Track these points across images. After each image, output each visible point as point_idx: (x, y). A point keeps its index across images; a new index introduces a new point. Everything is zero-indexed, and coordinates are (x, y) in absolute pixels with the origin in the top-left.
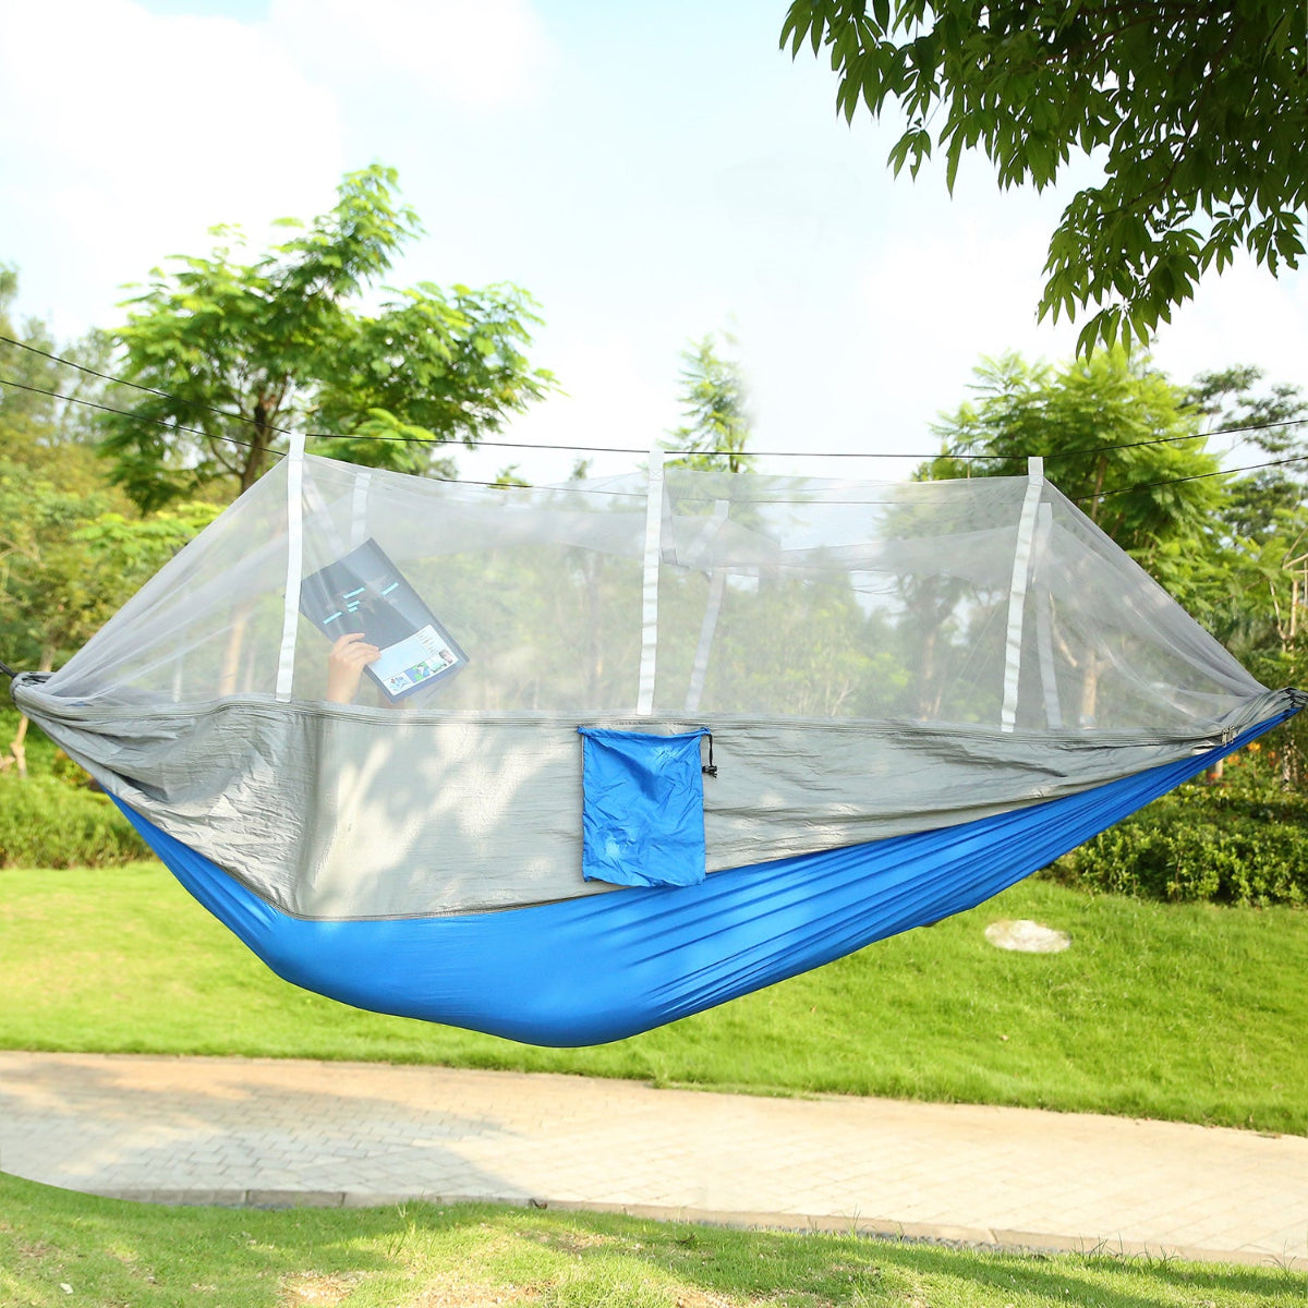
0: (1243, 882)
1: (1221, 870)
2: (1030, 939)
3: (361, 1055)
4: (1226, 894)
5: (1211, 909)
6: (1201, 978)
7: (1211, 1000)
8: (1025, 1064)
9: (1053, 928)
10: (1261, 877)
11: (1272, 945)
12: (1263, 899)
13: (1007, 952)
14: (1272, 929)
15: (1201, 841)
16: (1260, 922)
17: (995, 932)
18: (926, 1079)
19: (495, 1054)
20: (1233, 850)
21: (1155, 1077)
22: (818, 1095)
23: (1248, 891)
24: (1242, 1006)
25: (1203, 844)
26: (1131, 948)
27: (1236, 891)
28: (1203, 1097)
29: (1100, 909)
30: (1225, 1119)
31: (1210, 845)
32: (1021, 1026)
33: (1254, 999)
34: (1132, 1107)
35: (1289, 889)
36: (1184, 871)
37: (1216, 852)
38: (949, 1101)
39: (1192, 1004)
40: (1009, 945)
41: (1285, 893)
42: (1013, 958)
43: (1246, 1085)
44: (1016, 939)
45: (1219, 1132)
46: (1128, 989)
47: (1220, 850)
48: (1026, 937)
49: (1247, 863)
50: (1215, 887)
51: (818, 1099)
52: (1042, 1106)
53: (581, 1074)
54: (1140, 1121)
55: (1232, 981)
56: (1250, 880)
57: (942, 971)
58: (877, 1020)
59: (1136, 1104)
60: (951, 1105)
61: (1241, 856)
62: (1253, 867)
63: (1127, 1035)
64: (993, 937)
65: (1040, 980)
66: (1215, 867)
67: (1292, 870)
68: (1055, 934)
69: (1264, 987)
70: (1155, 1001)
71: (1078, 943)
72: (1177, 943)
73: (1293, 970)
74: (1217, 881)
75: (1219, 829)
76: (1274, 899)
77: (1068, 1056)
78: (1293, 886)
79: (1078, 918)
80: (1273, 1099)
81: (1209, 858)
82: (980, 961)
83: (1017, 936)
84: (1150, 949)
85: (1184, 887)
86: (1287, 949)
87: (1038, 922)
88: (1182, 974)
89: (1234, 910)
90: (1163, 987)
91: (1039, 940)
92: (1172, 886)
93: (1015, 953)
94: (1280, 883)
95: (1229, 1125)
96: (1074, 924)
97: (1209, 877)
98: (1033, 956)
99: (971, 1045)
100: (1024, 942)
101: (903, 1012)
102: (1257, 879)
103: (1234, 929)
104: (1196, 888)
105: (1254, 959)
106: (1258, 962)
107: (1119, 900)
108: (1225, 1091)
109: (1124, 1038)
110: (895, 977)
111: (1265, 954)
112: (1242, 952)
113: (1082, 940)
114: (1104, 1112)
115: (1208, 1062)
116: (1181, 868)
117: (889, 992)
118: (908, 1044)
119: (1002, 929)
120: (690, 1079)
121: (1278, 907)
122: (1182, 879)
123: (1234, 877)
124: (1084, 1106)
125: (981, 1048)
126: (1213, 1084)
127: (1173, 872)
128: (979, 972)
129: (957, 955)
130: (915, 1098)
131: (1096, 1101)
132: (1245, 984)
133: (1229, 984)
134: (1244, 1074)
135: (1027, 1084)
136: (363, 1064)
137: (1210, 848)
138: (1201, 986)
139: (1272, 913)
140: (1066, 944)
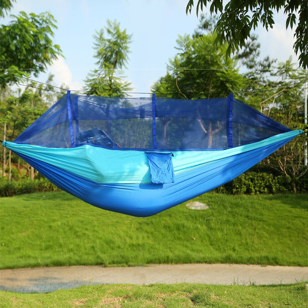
0: (252, 188)
1: (247, 185)
2: (198, 206)
3: (23, 265)
4: (248, 192)
5: (245, 196)
6: (244, 214)
7: (247, 219)
8: (200, 249)
9: (204, 203)
10: (257, 187)
11: (261, 204)
12: (258, 193)
13: (193, 210)
14: (261, 200)
15: (241, 178)
16: (258, 199)
17: (189, 205)
18: (176, 256)
19: (60, 260)
20: (250, 180)
21: (234, 250)
22: (148, 265)
23: (254, 191)
24: (254, 220)
25: (242, 179)
26: (225, 207)
27: (251, 191)
28: (246, 255)
29: (216, 197)
30: (252, 262)
31: (244, 179)
32: (198, 233)
33: (258, 218)
34: (229, 260)
35: (264, 190)
36: (237, 186)
37: (245, 181)
38: (182, 263)
39: (242, 221)
40: (193, 208)
41: (263, 191)
42: (194, 211)
43: (257, 250)
44: (195, 207)
45: (251, 266)
46: (225, 218)
47: (246, 180)
48: (197, 206)
49: (253, 183)
50: (245, 190)
51: (148, 266)
52: (206, 262)
53: (84, 265)
54: (231, 265)
55: (252, 214)
56: (254, 188)
57: (176, 216)
58: (161, 235)
59: (230, 259)
60: (183, 265)
61: (252, 181)
62: (255, 184)
63: (226, 235)
64: (189, 206)
65: (202, 217)
66: (245, 185)
67: (265, 185)
68: (205, 204)
69: (260, 215)
70: (233, 221)
71: (211, 207)
72: (237, 205)
73: (267, 210)
74: (246, 188)
75: (246, 175)
76: (261, 192)
77: (211, 245)
78: (265, 189)
79: (210, 200)
80: (264, 254)
81: (243, 183)
82: (186, 213)
83: (195, 206)
84: (230, 207)
85: (237, 191)
86: (265, 205)
87: (200, 202)
88: (239, 213)
89: (251, 196)
90: (234, 217)
91: (200, 206)
92: (234, 190)
93: (195, 210)
94: (262, 188)
95: (253, 264)
96: (209, 202)
97: (244, 187)
98: (199, 211)
99: (185, 243)
100: (197, 207)
101: (167, 231)
102: (256, 187)
103: (251, 201)
104: (240, 191)
105: (257, 208)
106: (258, 209)
107: (221, 195)
108: (252, 253)
109: (225, 236)
110: (164, 218)
111: (259, 207)
112: (254, 207)
113: (212, 206)
114: (222, 262)
115: (247, 244)
116: (236, 186)
117: (163, 222)
118: (169, 244)
119: (190, 204)
120: (114, 263)
121: (262, 194)
122: (237, 188)
123: (250, 187)
124: (217, 261)
125: (188, 244)
126: (249, 251)
127: (234, 187)
128: (186, 216)
129: (180, 211)
130: (173, 263)
131: (220, 259)
132: (255, 215)
133: (251, 215)
134: (257, 247)
135: (201, 255)
136: (23, 269)
137: (243, 180)
138: (244, 216)
139: (261, 196)
140: (207, 207)
